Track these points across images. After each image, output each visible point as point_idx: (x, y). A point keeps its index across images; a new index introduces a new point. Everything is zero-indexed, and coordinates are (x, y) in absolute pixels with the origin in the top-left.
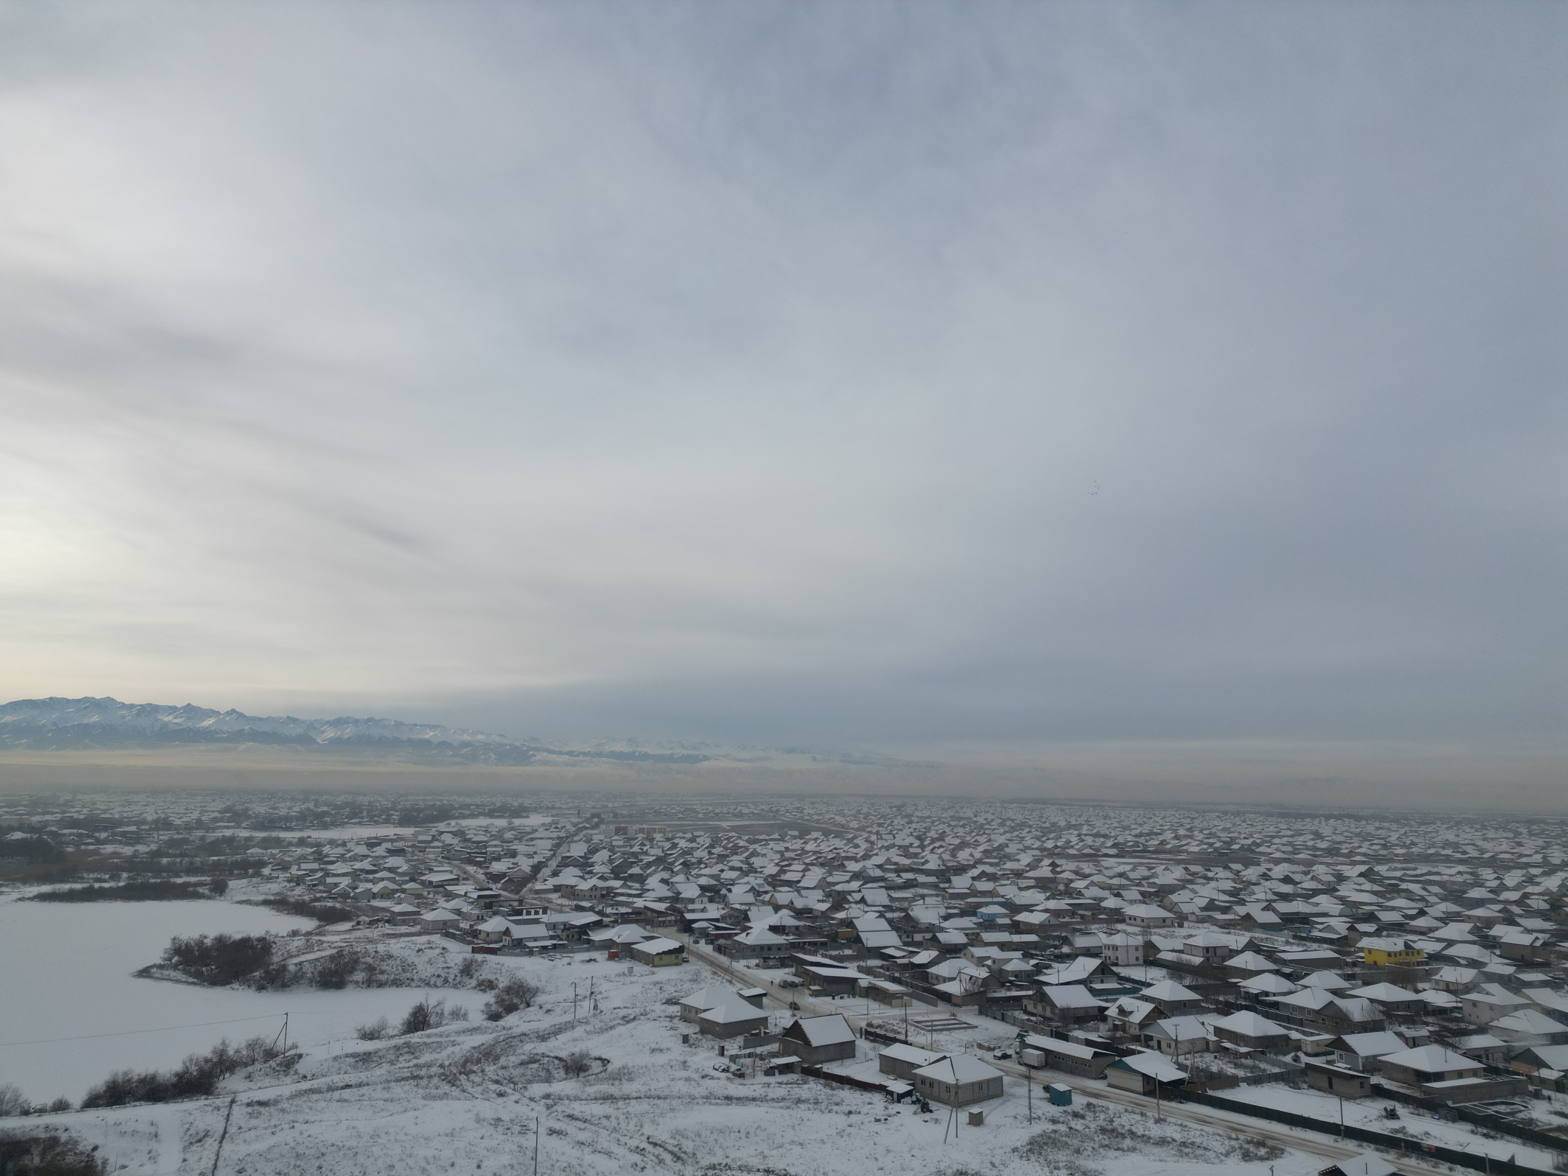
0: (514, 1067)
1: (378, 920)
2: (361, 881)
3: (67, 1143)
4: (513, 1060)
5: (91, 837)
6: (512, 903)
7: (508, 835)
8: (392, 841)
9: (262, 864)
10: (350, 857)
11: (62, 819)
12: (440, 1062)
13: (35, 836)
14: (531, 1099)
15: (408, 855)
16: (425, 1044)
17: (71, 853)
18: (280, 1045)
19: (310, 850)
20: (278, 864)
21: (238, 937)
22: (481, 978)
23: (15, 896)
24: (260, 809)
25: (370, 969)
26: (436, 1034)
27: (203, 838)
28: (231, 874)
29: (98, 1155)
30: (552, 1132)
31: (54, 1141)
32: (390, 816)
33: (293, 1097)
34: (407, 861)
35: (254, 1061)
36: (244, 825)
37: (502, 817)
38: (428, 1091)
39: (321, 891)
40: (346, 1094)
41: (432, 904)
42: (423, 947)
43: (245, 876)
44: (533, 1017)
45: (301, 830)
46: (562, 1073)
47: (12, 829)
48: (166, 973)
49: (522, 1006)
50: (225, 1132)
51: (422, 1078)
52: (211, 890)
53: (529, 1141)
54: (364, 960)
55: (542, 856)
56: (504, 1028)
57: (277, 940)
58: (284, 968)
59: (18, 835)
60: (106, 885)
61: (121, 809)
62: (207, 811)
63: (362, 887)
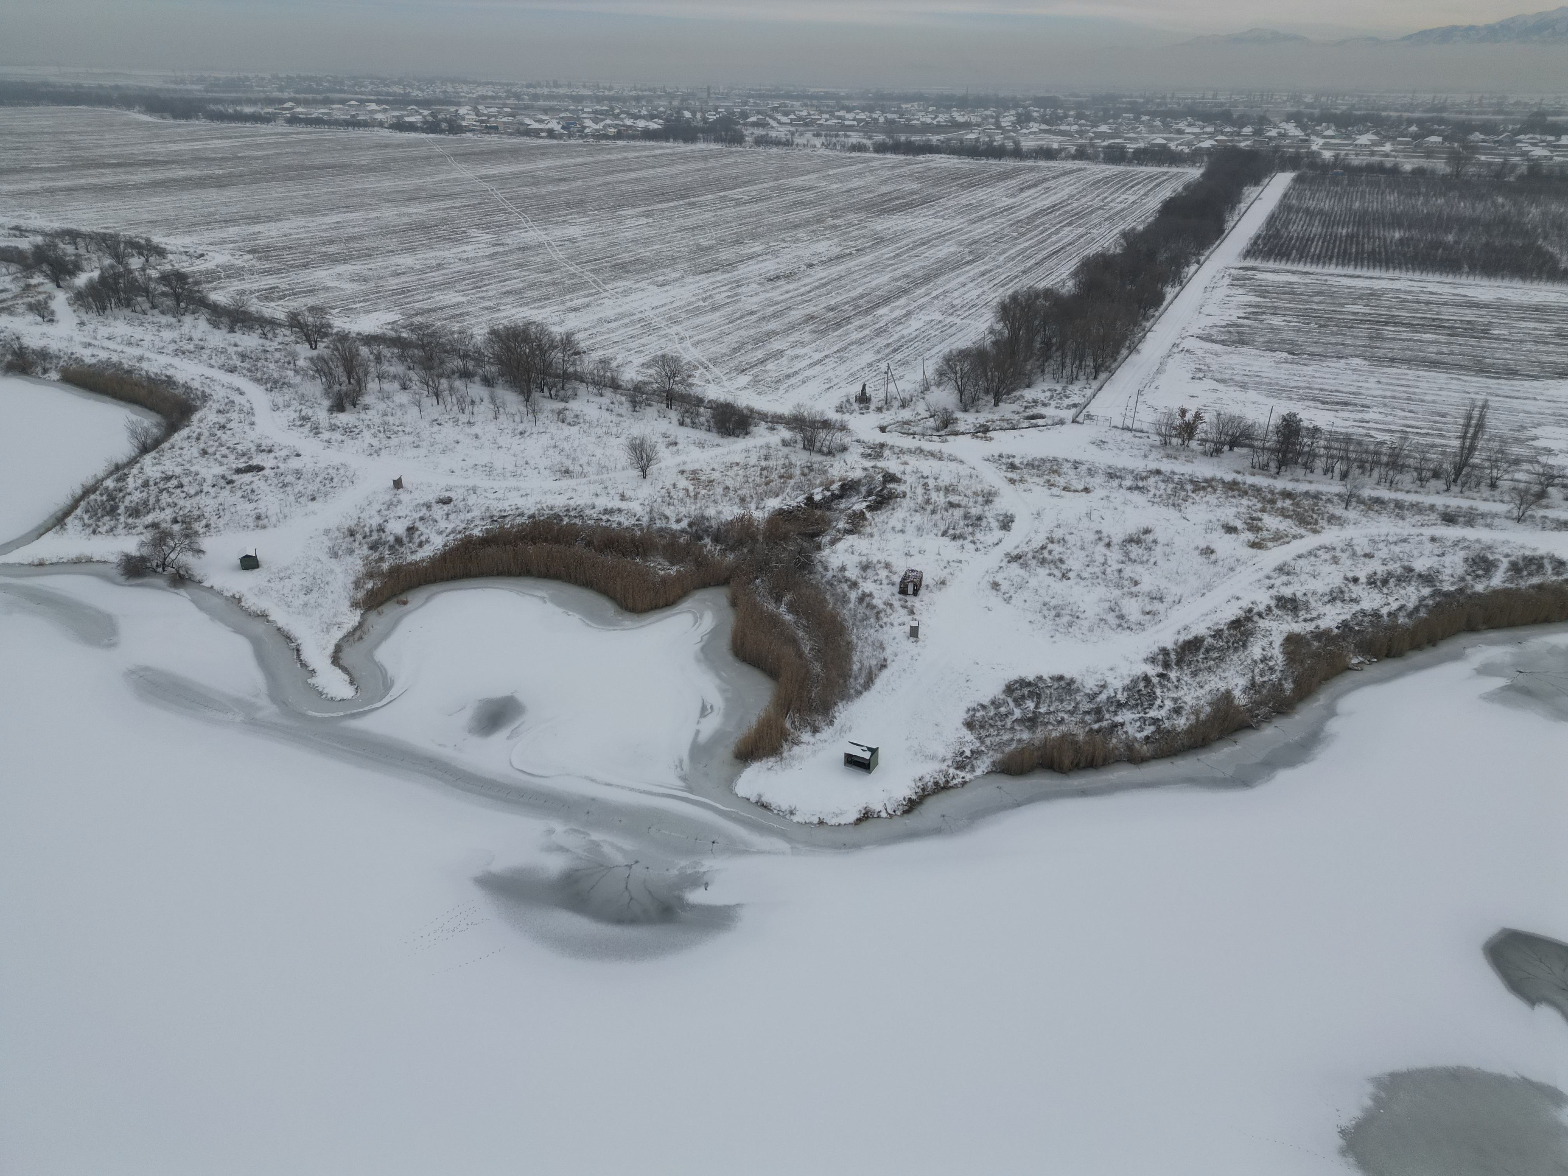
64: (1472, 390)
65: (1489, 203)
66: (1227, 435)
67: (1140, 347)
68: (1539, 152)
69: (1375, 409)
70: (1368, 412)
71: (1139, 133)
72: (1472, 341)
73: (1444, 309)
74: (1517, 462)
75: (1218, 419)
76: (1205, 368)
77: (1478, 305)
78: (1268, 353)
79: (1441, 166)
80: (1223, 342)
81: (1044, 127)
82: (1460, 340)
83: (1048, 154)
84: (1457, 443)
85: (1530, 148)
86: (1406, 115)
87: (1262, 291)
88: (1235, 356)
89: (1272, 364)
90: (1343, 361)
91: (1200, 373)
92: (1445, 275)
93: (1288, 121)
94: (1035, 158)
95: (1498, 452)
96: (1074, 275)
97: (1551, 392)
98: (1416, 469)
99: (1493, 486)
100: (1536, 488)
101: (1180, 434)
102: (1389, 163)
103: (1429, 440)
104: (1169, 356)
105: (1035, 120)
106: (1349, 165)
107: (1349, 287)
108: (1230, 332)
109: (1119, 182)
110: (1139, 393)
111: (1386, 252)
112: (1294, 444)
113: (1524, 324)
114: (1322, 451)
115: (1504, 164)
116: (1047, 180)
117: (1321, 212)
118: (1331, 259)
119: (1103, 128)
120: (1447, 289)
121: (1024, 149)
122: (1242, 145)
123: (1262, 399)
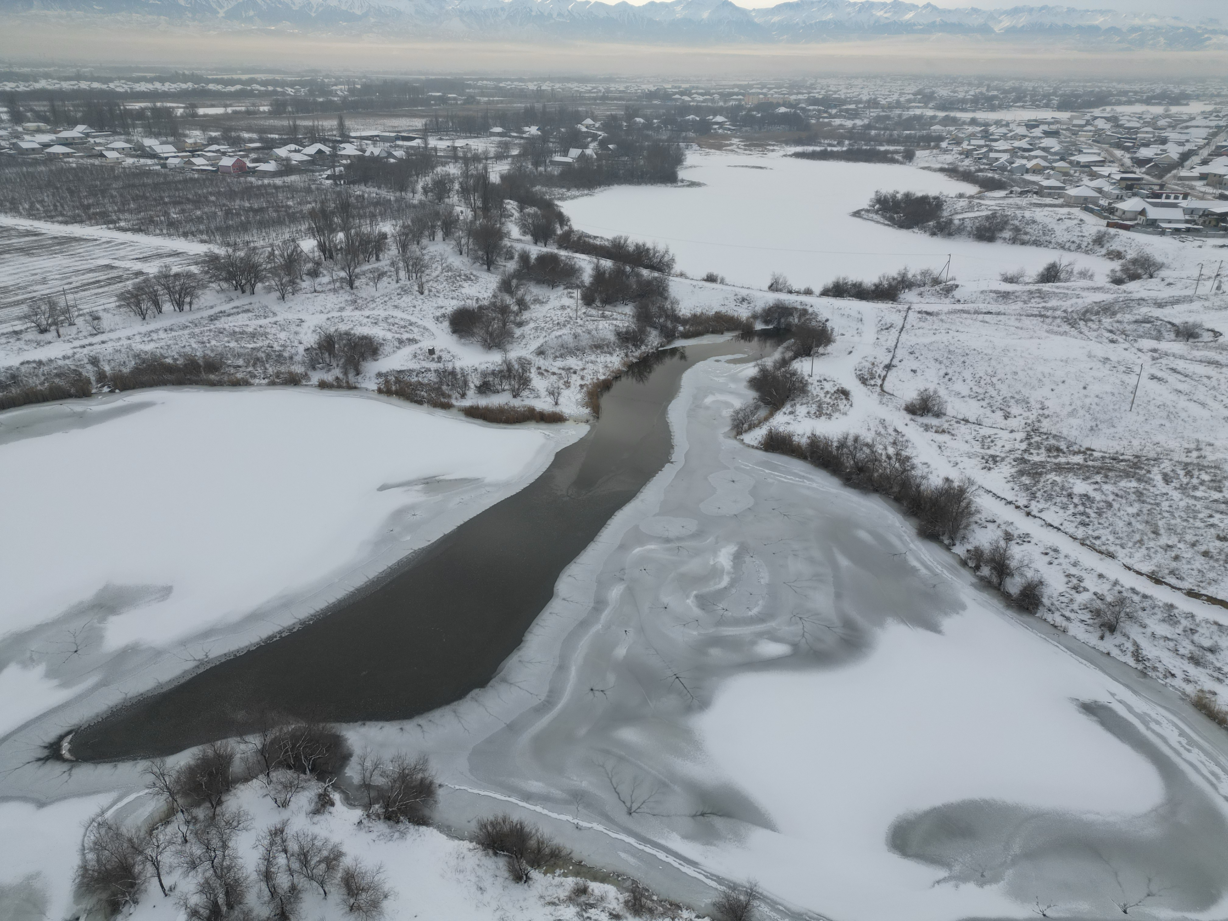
0: (1129, 323)
1: (1028, 191)
2: (1018, 157)
3: (812, 314)
4: (1128, 317)
5: (826, 112)
6: (1153, 187)
7: (1162, 123)
8: (1049, 124)
9: (941, 139)
10: (1011, 137)
11: (809, 98)
12: (1064, 308)
13: (793, 111)
14: (1140, 350)
15: (1062, 137)
16: (1054, 293)
17: (814, 124)
18: (943, 277)
19: (979, 129)
20: (953, 140)
21: (919, 194)
22: (1111, 248)
23: (782, 153)
24: (943, 92)
25: (1017, 230)
26: (1064, 288)
27: (900, 116)
28: (918, 145)
29: (829, 324)
30: (1153, 377)
31: (804, 312)
32: (1050, 100)
33: (950, 313)
34: (1060, 142)
35: (925, 284)
36: (930, 105)
37: (1159, 104)
38: (1051, 327)
39: (984, 164)
40: (988, 317)
41: (1077, 182)
42: (1063, 217)
43: (928, 147)
44: (1156, 287)
45: (974, 111)
46: (1172, 336)
47: (779, 105)
48: (871, 215)
49: (1145, 276)
50: (903, 327)
51: (1047, 317)
52: (904, 157)
53: (1132, 380)
54: (1012, 222)
55: (1193, 144)
56: (1125, 292)
57: (947, 199)
58: (950, 222)
59: (782, 110)
60: (835, 149)
61: (844, 91)
62: (904, 94)
63: (1018, 162)
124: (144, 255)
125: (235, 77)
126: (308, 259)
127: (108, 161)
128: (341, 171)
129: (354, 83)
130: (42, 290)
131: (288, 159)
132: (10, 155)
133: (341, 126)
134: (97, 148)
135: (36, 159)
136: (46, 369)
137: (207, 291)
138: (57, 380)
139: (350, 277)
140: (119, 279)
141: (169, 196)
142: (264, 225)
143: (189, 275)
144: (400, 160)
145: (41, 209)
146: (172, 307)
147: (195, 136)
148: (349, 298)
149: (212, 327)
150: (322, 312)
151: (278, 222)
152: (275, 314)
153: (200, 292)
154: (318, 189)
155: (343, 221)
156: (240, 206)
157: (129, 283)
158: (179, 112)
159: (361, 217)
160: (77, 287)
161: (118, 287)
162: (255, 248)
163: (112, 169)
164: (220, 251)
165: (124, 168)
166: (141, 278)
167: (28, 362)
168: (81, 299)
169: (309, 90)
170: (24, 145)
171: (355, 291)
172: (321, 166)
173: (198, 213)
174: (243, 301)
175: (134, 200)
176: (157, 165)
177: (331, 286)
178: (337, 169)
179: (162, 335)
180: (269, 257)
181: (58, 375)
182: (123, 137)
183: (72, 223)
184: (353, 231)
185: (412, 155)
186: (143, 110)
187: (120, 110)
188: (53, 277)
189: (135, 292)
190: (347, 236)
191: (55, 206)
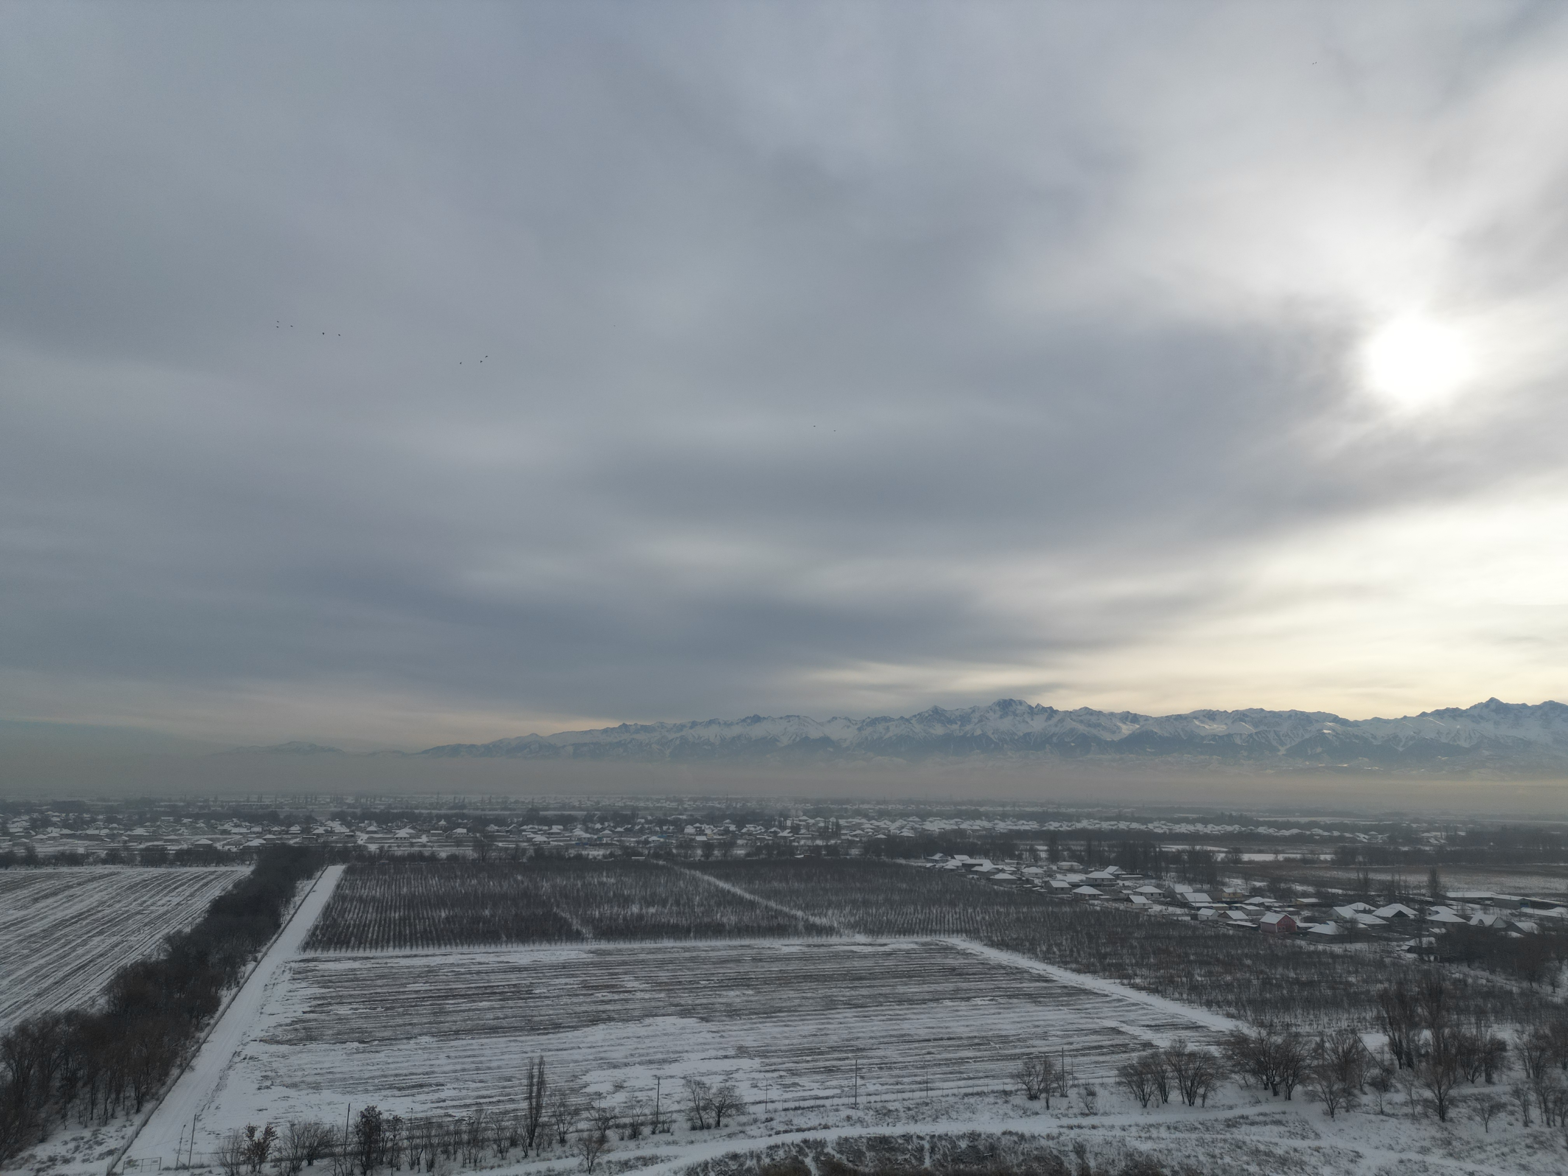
64: (529, 1049)
65: (511, 880)
66: (304, 1147)
67: (194, 1062)
68: (539, 838)
69: (449, 1086)
70: (443, 1090)
71: (181, 835)
72: (521, 1003)
73: (492, 977)
74: (577, 1112)
75: (292, 1131)
76: (273, 1074)
77: (519, 969)
78: (338, 1046)
79: (470, 852)
80: (289, 1042)
81: (66, 831)
82: (511, 1003)
83: (73, 860)
84: (525, 1105)
85: (532, 836)
86: (434, 812)
87: (325, 981)
88: (304, 1055)
89: (344, 1057)
90: (412, 1041)
91: (267, 1082)
92: (488, 945)
93: (333, 820)
94: (55, 865)
95: (560, 1106)
96: (107, 990)
97: (590, 1039)
98: (495, 1141)
99: (563, 1141)
100: (597, 1134)
101: (249, 1158)
102: (427, 852)
103: (502, 1107)
104: (230, 1068)
105: (54, 825)
106: (393, 855)
107: (408, 967)
108: (296, 1030)
109: (159, 884)
110: (196, 1118)
111: (436, 930)
112: (377, 1142)
113: (557, 981)
114: (406, 1143)
115: (517, 849)
116: (71, 887)
117: (374, 899)
118: (388, 942)
119: (139, 831)
120: (492, 958)
121: (40, 855)
122: (292, 842)
123: (337, 1097)
124: (1158, 1022)
125: (1292, 819)
126: (1373, 1062)
127: (1134, 907)
128: (1431, 943)
129: (1456, 829)
130: (1040, 1047)
131: (1353, 922)
132: (1040, 894)
133: (1434, 884)
134: (1124, 892)
135: (1062, 899)
136: (1026, 1146)
137: (1227, 1084)
138: (1035, 1165)
139: (1441, 1100)
140: (1124, 1048)
141: (1195, 954)
142: (1313, 1004)
143: (1208, 1058)
144: (1529, 935)
145: (1057, 953)
146: (1181, 1098)
147: (1235, 885)
148: (1438, 1135)
149: (1228, 1136)
150: (1391, 1148)
151: (1333, 1004)
152: (1317, 1136)
153: (1218, 1084)
154: (1394, 964)
155: (1431, 1013)
156: (1282, 975)
157: (1135, 1055)
158: (1220, 857)
159: (1460, 1011)
160: (1077, 1050)
161: (1121, 1059)
162: (1297, 1035)
163: (1137, 915)
164: (1251, 1032)
165: (1150, 916)
166: (1149, 1052)
167: (1010, 1133)
168: (1078, 1065)
169: (1388, 837)
170: (1055, 884)
171: (1448, 1125)
172: (1400, 933)
173: (1229, 978)
174: (1273, 1107)
175: (1154, 953)
176: (1187, 915)
177: (1408, 1110)
178: (1425, 940)
179: (1164, 1133)
180: (1315, 1050)
181: (1038, 1159)
182: (1153, 881)
183: (1085, 973)
184: (1447, 1031)
185: (1550, 929)
186: (1179, 852)
187: (1155, 852)
188: (1054, 1033)
189: (1140, 1069)
190: (1437, 1037)
191: (1071, 951)
